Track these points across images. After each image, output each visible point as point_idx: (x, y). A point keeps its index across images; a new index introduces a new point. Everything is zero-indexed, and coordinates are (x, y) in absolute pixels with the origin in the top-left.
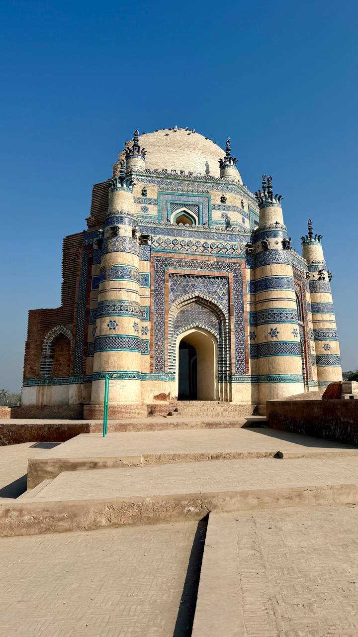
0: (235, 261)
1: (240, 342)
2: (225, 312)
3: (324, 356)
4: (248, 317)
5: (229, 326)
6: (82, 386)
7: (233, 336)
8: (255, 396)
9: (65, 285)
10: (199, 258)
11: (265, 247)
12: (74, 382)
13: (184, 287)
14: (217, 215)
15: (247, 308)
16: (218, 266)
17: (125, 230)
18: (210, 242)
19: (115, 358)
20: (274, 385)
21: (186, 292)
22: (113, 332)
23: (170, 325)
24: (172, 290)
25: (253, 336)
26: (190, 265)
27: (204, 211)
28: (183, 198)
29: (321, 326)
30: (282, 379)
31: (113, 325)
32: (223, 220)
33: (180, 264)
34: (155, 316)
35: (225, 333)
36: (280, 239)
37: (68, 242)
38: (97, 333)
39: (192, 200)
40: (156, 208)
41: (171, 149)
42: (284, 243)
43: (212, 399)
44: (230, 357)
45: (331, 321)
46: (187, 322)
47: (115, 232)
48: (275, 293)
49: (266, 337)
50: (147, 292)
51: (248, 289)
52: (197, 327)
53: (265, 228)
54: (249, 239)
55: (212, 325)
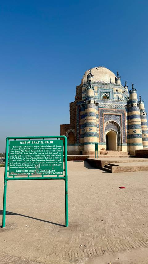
0: (123, 110)
1: (124, 134)
2: (120, 125)
3: (144, 138)
4: (126, 127)
5: (121, 129)
6: (79, 146)
7: (122, 132)
8: (129, 149)
9: (71, 117)
10: (112, 109)
11: (132, 105)
12: (77, 145)
13: (108, 118)
14: (115, 96)
15: (126, 124)
16: (118, 112)
17: (92, 101)
18: (115, 104)
19: (92, 139)
20: (135, 146)
21: (109, 120)
22: (91, 131)
23: (104, 129)
24: (105, 119)
25: (128, 132)
26: (109, 111)
27: (111, 94)
28: (105, 90)
29: (144, 129)
30: (137, 144)
31: (90, 129)
32: (117, 97)
33: (107, 111)
34: (100, 127)
35: (120, 131)
36: (136, 103)
37: (71, 104)
38: (86, 131)
39: (108, 91)
40: (97, 93)
41: (99, 74)
42: (138, 105)
43: (116, 150)
44: (121, 138)
45: (146, 128)
46: (108, 128)
47: (90, 102)
48: (135, 120)
49: (132, 133)
50: (98, 120)
51: (126, 118)
52: (111, 130)
53: (132, 100)
54: (126, 103)
55: (115, 129)
